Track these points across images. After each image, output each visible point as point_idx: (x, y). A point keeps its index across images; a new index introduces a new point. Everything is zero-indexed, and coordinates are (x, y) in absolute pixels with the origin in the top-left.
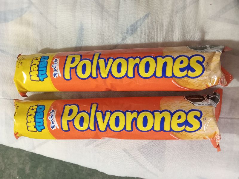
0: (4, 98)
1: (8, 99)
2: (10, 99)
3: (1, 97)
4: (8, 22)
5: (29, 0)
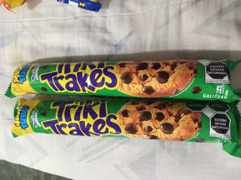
0: (3, 119)
1: (7, 119)
2: (9, 119)
3: (1, 118)
4: (5, 46)
5: (23, 25)
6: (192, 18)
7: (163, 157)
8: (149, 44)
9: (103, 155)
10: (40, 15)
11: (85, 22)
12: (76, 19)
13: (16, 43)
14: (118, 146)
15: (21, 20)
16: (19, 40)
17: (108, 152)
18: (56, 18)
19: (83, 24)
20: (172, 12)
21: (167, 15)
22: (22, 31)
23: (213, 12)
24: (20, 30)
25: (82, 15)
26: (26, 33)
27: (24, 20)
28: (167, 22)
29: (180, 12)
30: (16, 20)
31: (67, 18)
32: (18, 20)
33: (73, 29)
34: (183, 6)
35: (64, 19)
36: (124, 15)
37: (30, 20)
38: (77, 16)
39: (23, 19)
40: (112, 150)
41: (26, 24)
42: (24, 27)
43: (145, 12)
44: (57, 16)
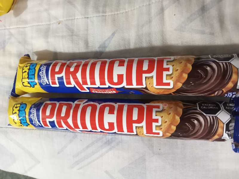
5: (10, 32)
6: (175, 15)
7: (154, 162)
8: (132, 43)
9: (94, 161)
10: (25, 22)
11: (68, 26)
12: (59, 24)
13: (4, 51)
14: (107, 152)
15: (8, 28)
16: (8, 47)
17: (98, 158)
18: (40, 24)
19: (66, 28)
20: (154, 10)
21: (149, 13)
22: (9, 39)
23: (195, 8)
24: (7, 37)
25: (65, 19)
26: (13, 40)
27: (11, 27)
28: (150, 21)
29: (162, 10)
30: (3, 28)
31: (51, 23)
32: (5, 28)
33: (57, 34)
34: (165, 3)
35: (48, 24)
36: (106, 16)
37: (16, 27)
38: (60, 20)
39: (9, 27)
40: (102, 156)
41: (13, 31)
42: (11, 34)
43: (127, 11)
44: (42, 22)
